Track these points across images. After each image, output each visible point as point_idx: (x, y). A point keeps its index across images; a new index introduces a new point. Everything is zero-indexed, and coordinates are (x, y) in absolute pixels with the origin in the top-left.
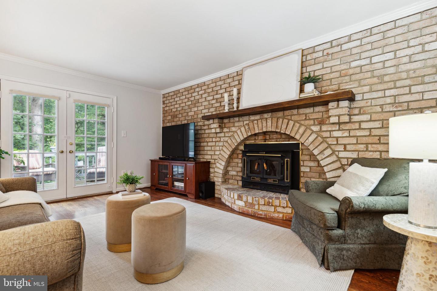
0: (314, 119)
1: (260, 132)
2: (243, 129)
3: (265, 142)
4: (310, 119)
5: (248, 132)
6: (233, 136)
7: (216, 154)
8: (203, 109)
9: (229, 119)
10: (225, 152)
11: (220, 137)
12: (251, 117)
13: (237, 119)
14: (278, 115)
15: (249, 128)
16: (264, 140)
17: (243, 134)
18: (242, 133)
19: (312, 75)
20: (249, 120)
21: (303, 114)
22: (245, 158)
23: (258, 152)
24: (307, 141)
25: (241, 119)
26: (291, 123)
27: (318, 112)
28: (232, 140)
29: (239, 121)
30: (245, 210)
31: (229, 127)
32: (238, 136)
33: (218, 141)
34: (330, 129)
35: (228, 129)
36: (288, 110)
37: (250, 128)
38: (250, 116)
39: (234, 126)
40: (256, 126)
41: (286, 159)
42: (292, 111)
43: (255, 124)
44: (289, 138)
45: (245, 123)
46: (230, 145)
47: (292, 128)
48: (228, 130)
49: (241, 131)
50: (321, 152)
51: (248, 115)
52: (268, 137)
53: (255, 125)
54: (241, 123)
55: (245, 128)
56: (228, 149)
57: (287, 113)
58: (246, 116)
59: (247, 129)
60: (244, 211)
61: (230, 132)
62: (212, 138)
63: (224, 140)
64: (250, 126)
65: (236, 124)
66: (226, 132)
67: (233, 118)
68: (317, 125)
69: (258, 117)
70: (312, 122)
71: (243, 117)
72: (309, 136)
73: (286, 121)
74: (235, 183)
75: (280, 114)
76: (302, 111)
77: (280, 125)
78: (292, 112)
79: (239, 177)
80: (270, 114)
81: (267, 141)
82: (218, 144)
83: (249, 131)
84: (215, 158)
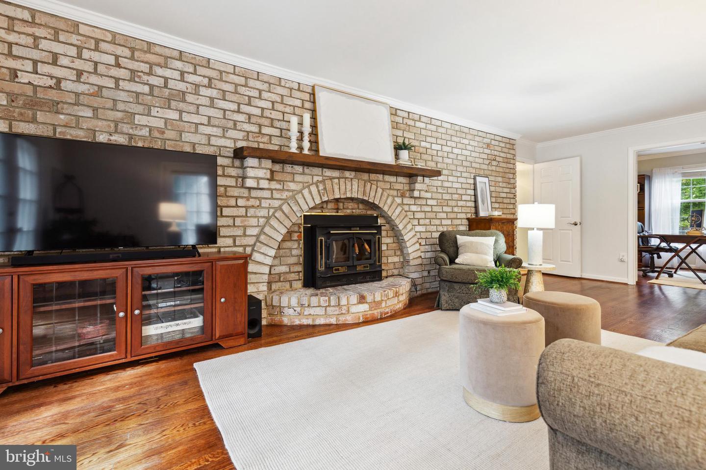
0: (398, 190)
1: (342, 197)
2: (313, 189)
3: (338, 212)
4: (394, 189)
5: (324, 195)
6: (293, 197)
7: (247, 233)
8: (203, 124)
9: (281, 165)
10: (275, 229)
11: (260, 199)
12: (325, 172)
13: (299, 169)
14: (363, 177)
15: (325, 189)
16: (336, 209)
17: (314, 197)
18: (312, 195)
19: (407, 143)
20: (322, 175)
21: (388, 182)
22: (323, 238)
23: (349, 228)
24: (394, 214)
25: (307, 170)
26: (380, 191)
27: (400, 183)
28: (291, 208)
29: (303, 173)
30: (368, 316)
31: (283, 181)
32: (305, 199)
33: (253, 207)
34: (409, 203)
35: (280, 184)
36: (374, 173)
37: (327, 189)
38: (325, 170)
39: (293, 181)
40: (336, 187)
41: (377, 237)
42: (377, 175)
43: (336, 184)
44: (366, 209)
45: (316, 179)
46: (286, 216)
47: (381, 197)
48: (278, 186)
49: (310, 193)
50: (405, 227)
51: (320, 167)
52: (341, 205)
53: (334, 185)
54: (308, 179)
55: (317, 187)
56: (281, 223)
57: (373, 176)
58: (317, 168)
59: (322, 189)
60: (368, 318)
61: (283, 190)
62: (237, 198)
63: (270, 204)
64: (327, 186)
65: (298, 178)
66: (275, 189)
67: (291, 166)
68: (400, 197)
69: (336, 174)
70: (395, 193)
71: (311, 168)
72: (395, 209)
73: (374, 187)
74: (285, 287)
75: (365, 176)
76: (387, 178)
77: (368, 191)
78: (378, 177)
79: (293, 274)
80: (353, 173)
81: (339, 211)
82: (255, 212)
83: (326, 194)
84: (246, 244)
